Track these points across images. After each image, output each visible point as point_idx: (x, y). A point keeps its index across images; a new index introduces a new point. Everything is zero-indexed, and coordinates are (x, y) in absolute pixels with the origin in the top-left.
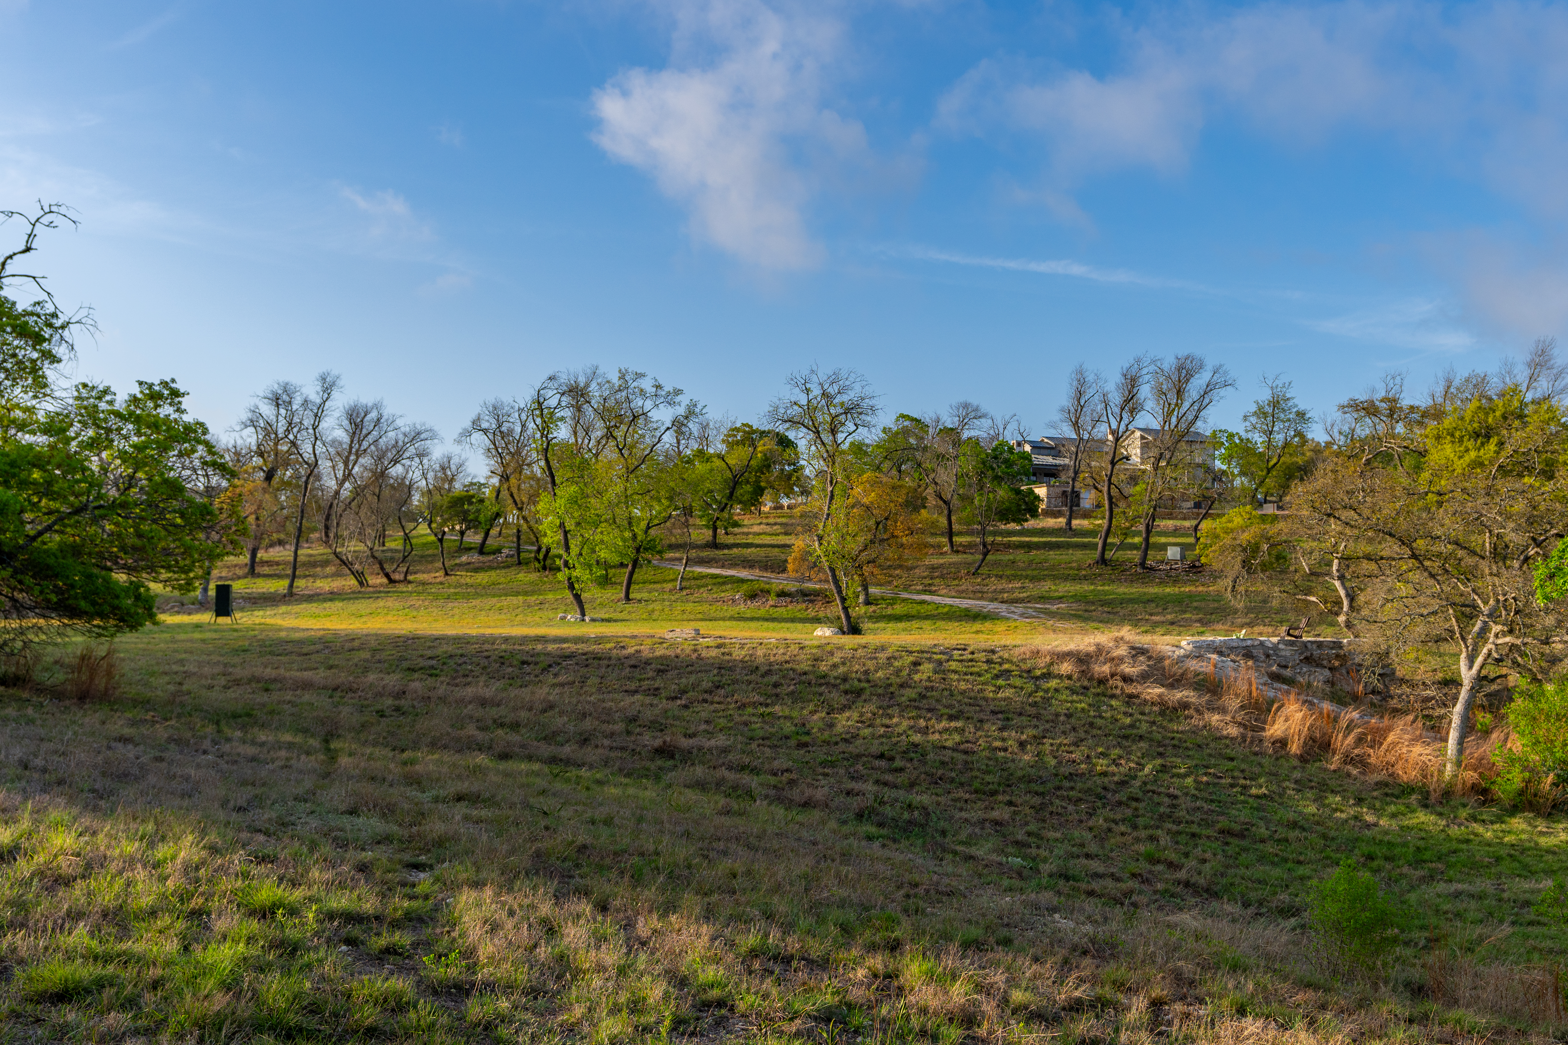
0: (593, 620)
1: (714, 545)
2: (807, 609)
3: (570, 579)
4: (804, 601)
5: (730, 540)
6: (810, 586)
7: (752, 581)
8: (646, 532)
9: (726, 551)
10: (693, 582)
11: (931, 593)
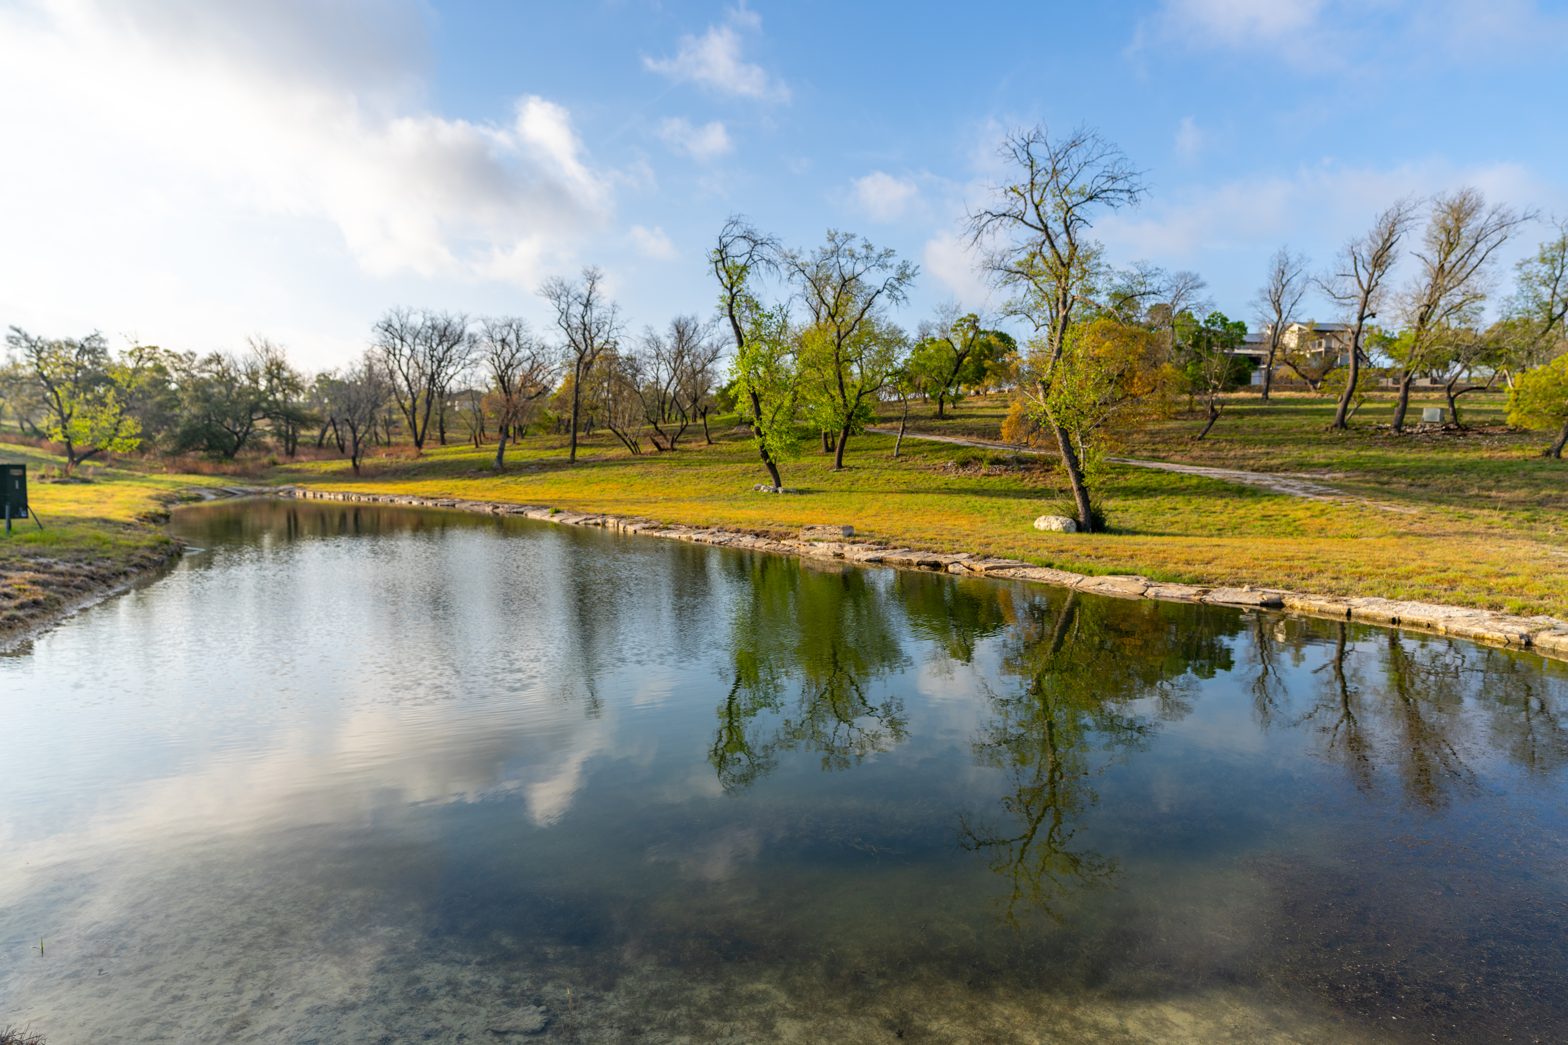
0: (786, 492)
1: (941, 416)
2: (1023, 479)
3: (762, 447)
4: (1020, 470)
5: (957, 412)
6: (1027, 452)
7: (967, 447)
8: (858, 399)
9: (950, 421)
10: (911, 449)
11: (1163, 459)
